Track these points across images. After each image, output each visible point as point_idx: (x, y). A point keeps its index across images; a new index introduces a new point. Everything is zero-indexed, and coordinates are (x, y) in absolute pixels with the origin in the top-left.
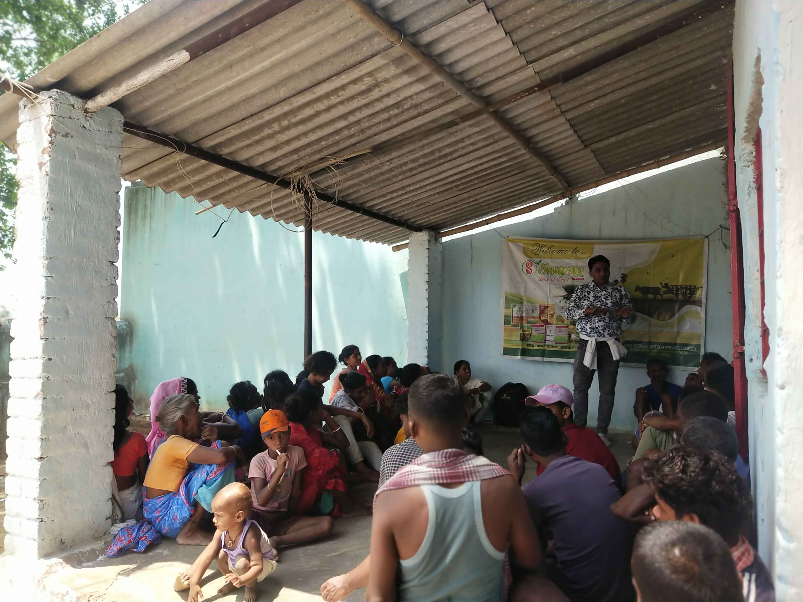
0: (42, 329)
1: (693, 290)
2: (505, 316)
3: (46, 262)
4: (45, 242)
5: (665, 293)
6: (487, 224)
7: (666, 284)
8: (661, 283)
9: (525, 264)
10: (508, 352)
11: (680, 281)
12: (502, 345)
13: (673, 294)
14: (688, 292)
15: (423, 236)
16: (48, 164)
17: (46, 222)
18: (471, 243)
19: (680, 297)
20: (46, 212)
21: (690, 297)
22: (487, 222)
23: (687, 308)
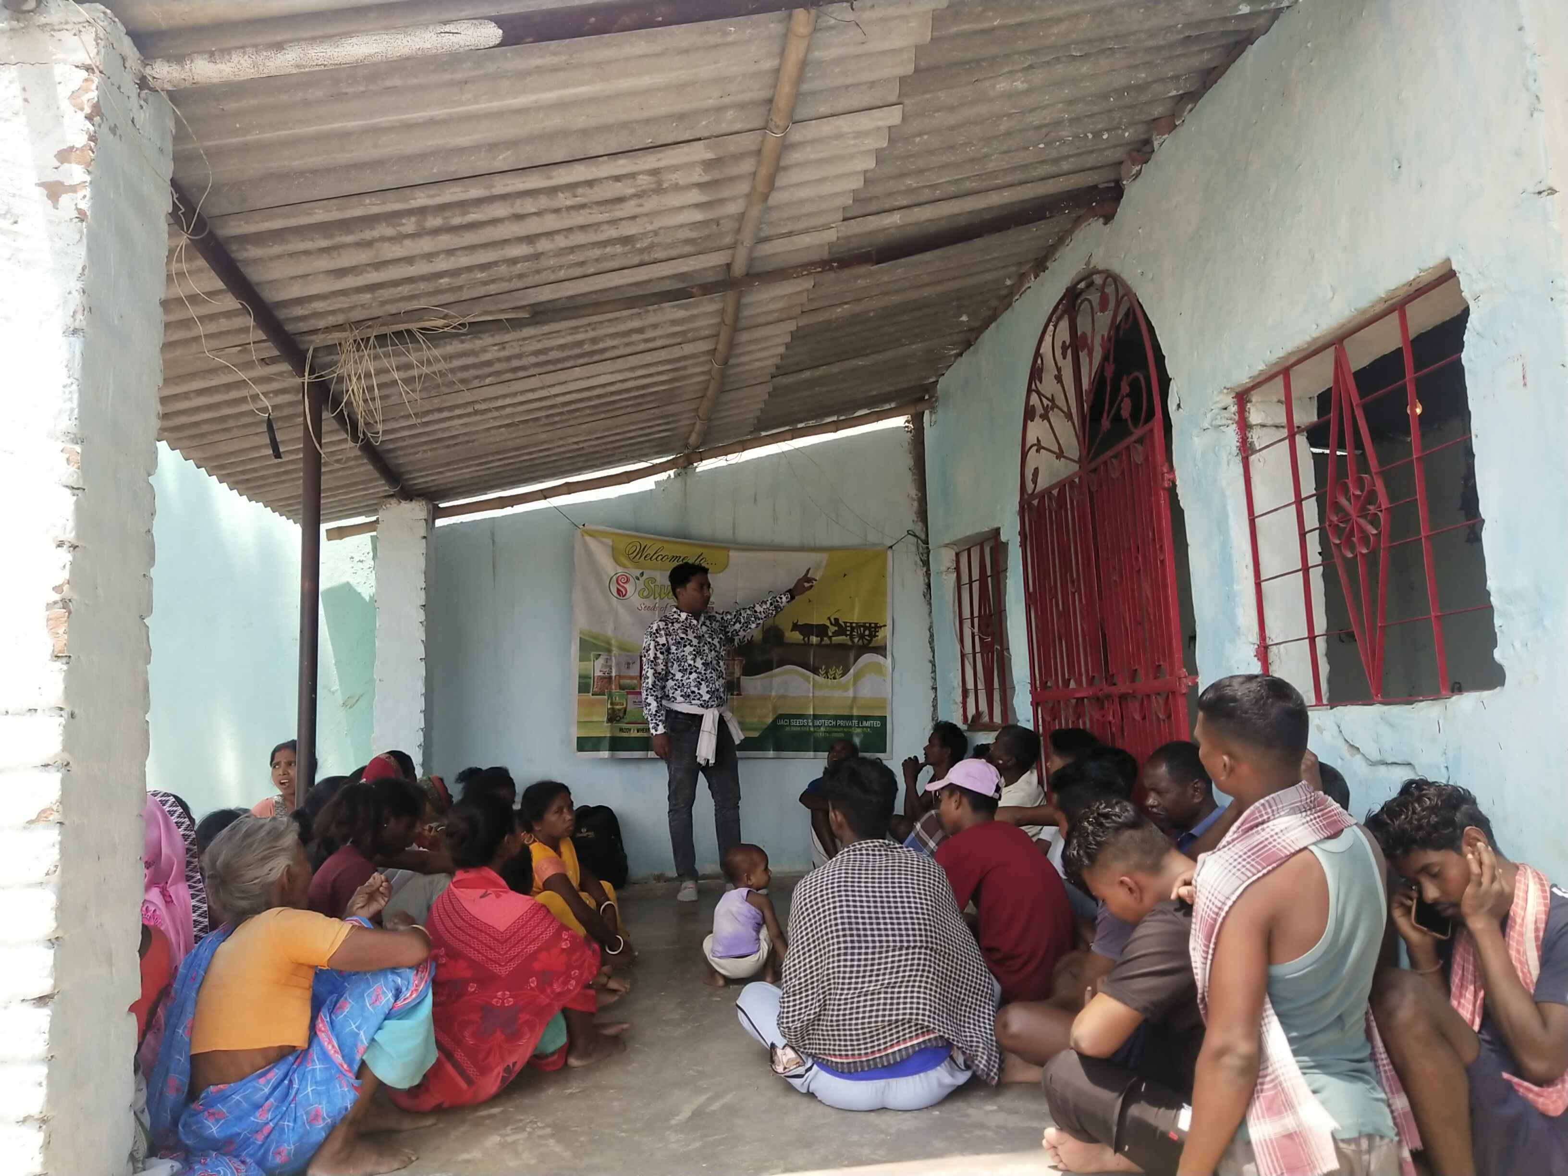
0: (61, 631)
1: (874, 629)
2: (580, 677)
3: (78, 449)
4: (76, 396)
5: (836, 634)
6: (545, 498)
7: (836, 620)
8: (829, 618)
9: (615, 578)
10: (584, 744)
11: (855, 617)
12: (575, 733)
13: (846, 635)
14: (867, 633)
15: (416, 510)
16: (87, 192)
17: (77, 343)
18: (493, 534)
19: (856, 640)
20: (79, 316)
21: (870, 641)
22: (545, 494)
23: (867, 658)
